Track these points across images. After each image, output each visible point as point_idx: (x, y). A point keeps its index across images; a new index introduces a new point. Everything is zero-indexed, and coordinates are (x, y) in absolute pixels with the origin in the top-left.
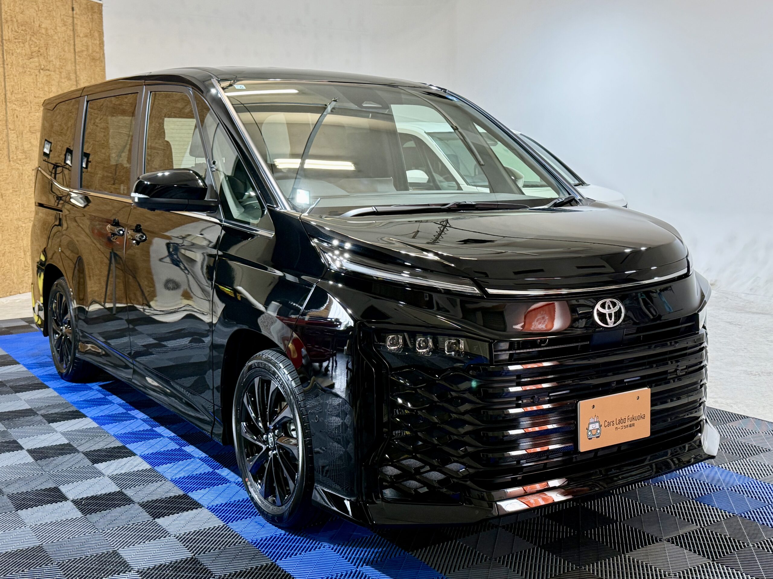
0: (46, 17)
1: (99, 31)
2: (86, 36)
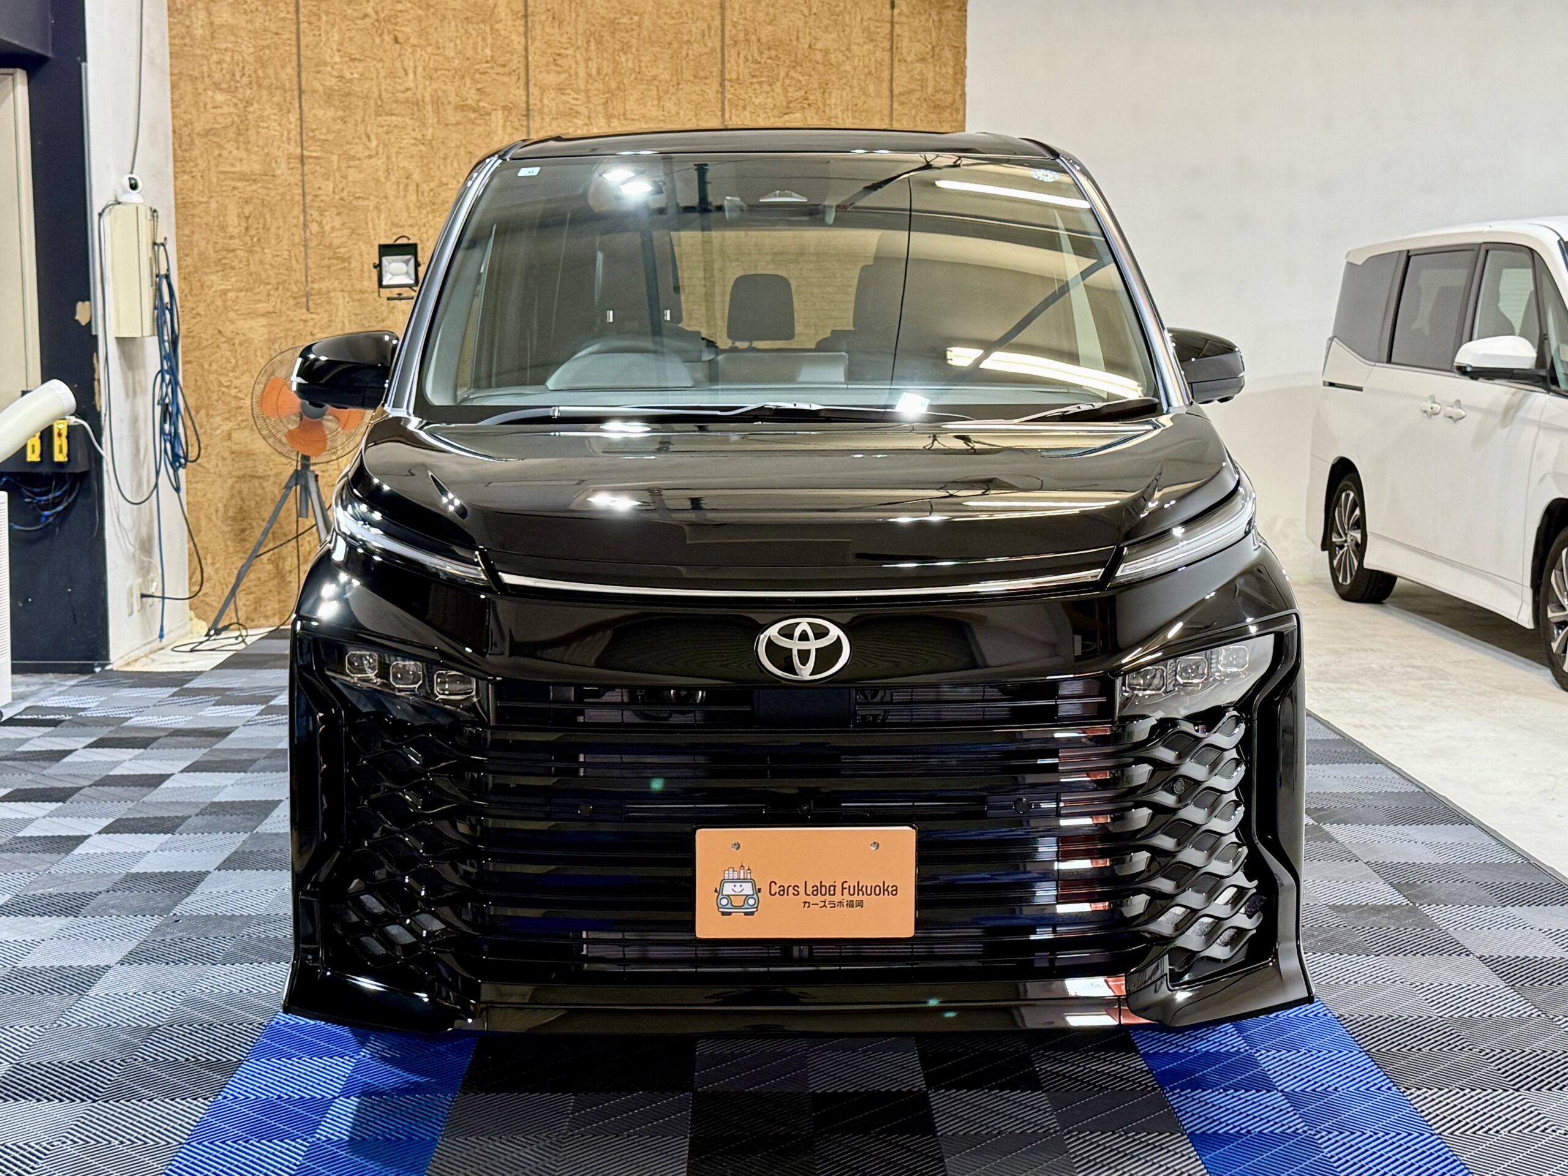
0: (827, 27)
1: (955, 47)
2: (923, 59)
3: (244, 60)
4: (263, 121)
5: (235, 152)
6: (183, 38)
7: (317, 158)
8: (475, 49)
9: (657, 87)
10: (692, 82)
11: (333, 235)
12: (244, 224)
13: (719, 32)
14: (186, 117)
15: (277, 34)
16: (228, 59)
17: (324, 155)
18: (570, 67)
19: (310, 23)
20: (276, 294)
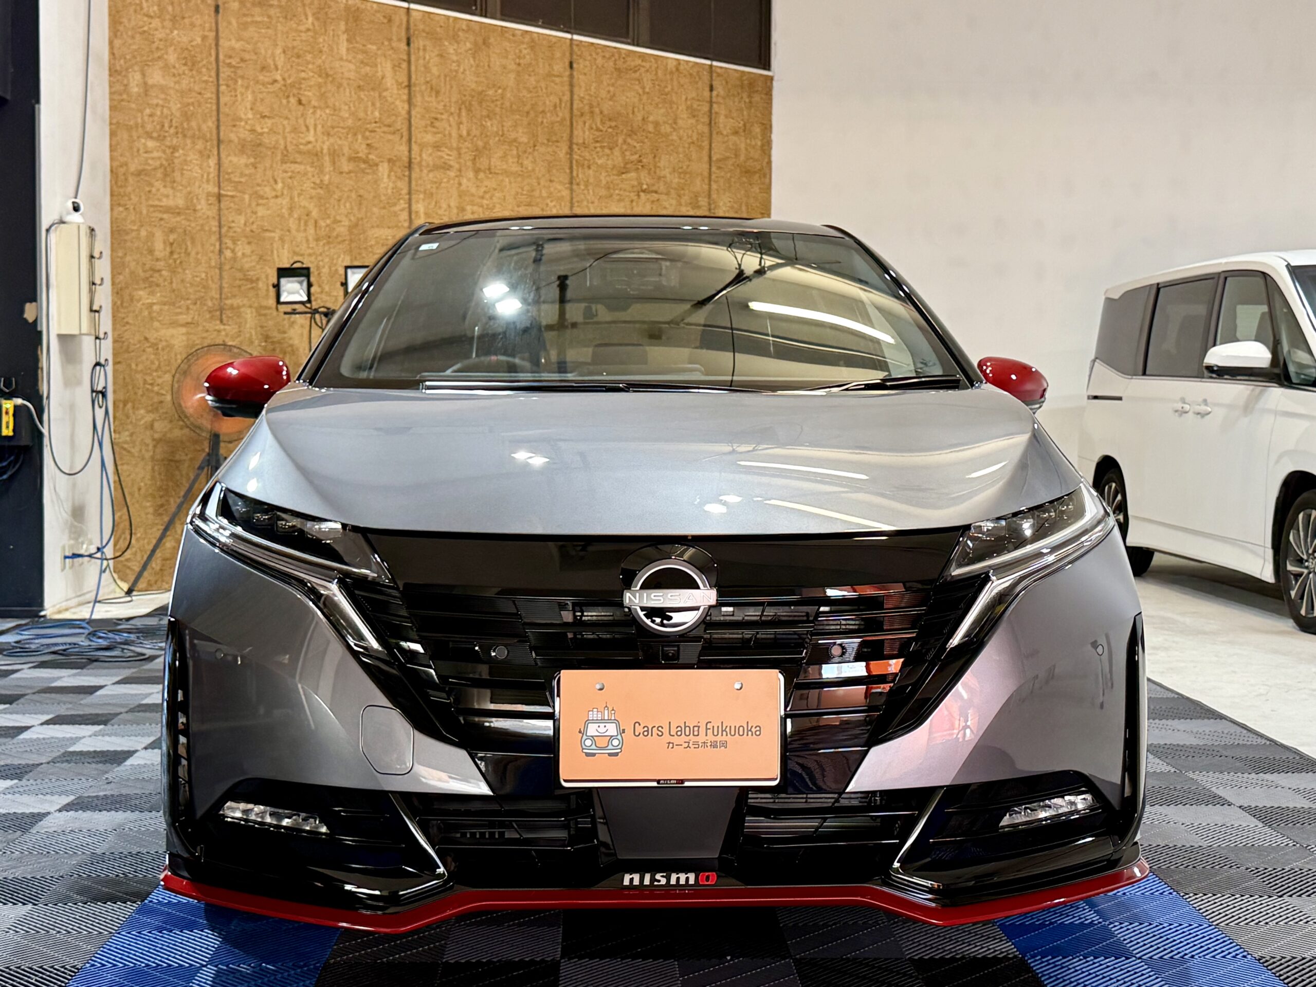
0: (657, 104)
1: (763, 124)
2: (736, 133)
3: (172, 114)
4: (187, 165)
5: (162, 190)
6: (121, 94)
7: (232, 197)
8: (366, 112)
9: (517, 148)
10: (547, 145)
11: (245, 260)
12: (168, 249)
13: (568, 104)
14: (122, 160)
15: (200, 93)
16: (159, 113)
17: (238, 194)
18: (445, 129)
19: (228, 86)
20: (195, 308)
